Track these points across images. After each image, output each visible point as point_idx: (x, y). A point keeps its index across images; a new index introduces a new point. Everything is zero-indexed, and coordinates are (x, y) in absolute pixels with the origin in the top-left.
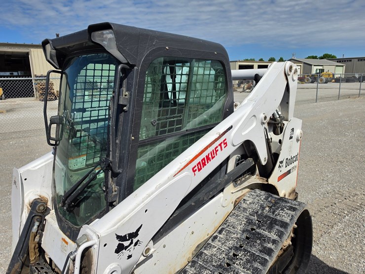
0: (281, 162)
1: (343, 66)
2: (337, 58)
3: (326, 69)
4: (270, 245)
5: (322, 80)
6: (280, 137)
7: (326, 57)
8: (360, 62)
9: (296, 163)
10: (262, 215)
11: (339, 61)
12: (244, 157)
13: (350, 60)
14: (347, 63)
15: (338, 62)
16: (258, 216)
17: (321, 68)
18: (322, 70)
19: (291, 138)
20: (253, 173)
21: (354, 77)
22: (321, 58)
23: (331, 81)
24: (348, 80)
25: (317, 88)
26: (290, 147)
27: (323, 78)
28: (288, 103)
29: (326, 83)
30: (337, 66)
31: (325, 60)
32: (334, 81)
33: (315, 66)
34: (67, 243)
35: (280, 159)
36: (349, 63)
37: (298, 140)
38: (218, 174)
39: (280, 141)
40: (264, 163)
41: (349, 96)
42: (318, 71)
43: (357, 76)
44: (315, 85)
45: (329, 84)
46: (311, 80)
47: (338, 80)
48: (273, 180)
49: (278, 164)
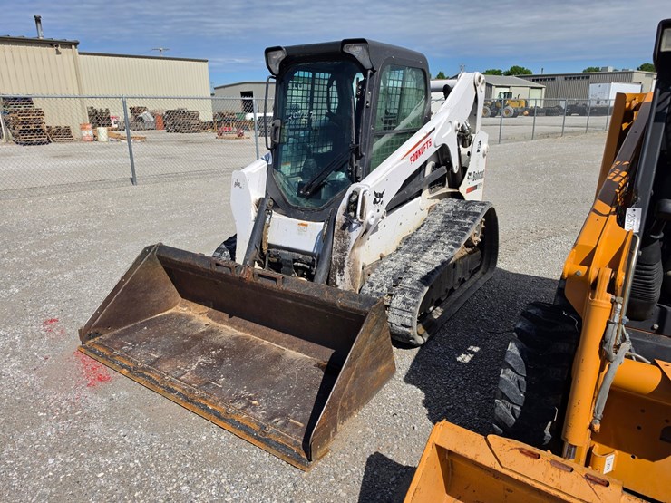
0: (470, 174)
1: (541, 88)
2: (534, 74)
3: (515, 92)
4: (466, 226)
5: (508, 112)
6: (468, 149)
7: (515, 71)
8: (568, 82)
9: (482, 180)
10: (457, 212)
11: (537, 79)
12: (437, 166)
13: (552, 78)
14: (547, 82)
15: (533, 80)
16: (454, 213)
17: (507, 90)
18: (509, 95)
19: (478, 151)
20: (444, 185)
21: (559, 107)
22: (508, 74)
23: (522, 114)
24: (548, 112)
25: (501, 125)
26: (478, 161)
27: (510, 107)
28: (476, 115)
29: (515, 116)
30: (532, 88)
31: (513, 77)
32: (527, 113)
33: (497, 87)
34: (306, 225)
35: (468, 171)
36: (551, 83)
37: (484, 155)
38: (417, 178)
39: (469, 154)
40: (456, 171)
41: (548, 135)
42: (502, 96)
43: (563, 104)
44: (496, 120)
45: (519, 119)
46: (490, 112)
47: (532, 112)
48: (462, 189)
49: (467, 175)
